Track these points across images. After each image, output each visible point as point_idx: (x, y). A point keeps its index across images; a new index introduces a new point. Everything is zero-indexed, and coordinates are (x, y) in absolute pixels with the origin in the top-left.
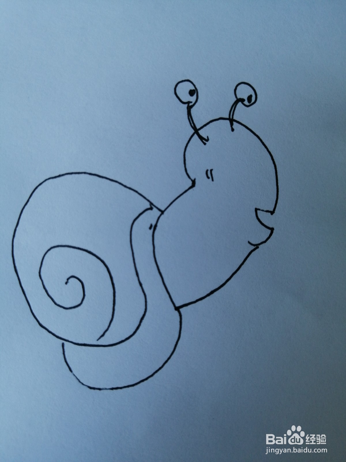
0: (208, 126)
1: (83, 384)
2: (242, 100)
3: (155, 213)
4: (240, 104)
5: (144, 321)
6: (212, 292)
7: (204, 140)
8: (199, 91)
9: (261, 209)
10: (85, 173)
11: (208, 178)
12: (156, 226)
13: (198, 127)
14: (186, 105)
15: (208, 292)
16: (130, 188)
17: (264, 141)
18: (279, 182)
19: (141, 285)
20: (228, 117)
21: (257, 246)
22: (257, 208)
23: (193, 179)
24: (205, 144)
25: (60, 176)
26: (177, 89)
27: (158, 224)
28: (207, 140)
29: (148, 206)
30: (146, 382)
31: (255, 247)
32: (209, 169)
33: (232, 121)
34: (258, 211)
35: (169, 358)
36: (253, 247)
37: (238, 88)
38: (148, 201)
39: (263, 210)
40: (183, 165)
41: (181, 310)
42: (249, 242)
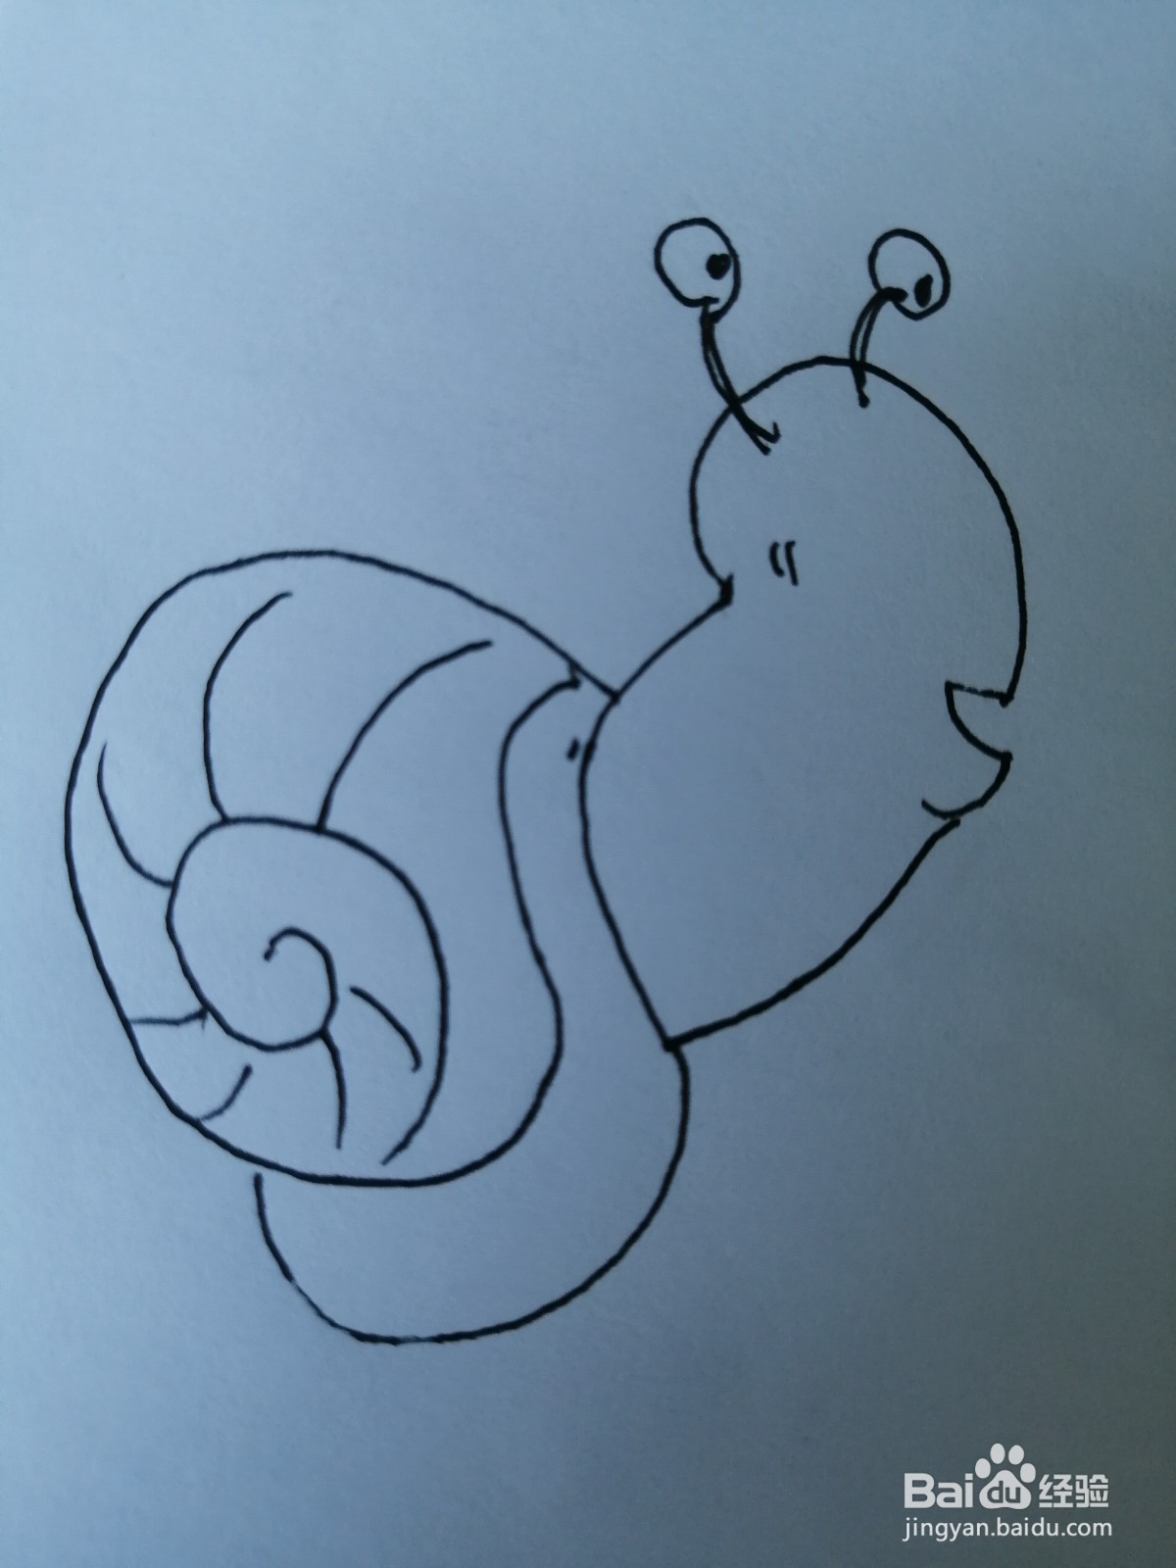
0: (775, 387)
1: (333, 1324)
2: (896, 295)
3: (589, 699)
4: (888, 309)
5: (553, 1091)
6: (797, 985)
7: (762, 437)
8: (742, 260)
9: (967, 684)
10: (332, 553)
11: (779, 572)
12: (591, 746)
13: (740, 389)
14: (697, 311)
15: (782, 985)
16: (497, 611)
17: (972, 442)
18: (1027, 588)
19: (539, 958)
20: (846, 355)
21: (952, 819)
22: (954, 680)
23: (723, 574)
24: (765, 450)
25: (239, 564)
26: (666, 250)
27: (601, 741)
28: (774, 437)
29: (562, 673)
30: (561, 1311)
31: (948, 821)
32: (782, 541)
33: (860, 368)
34: (957, 694)
35: (645, 1225)
36: (939, 823)
37: (883, 250)
38: (564, 655)
39: (972, 691)
40: (688, 527)
41: (687, 1049)
42: (925, 805)
